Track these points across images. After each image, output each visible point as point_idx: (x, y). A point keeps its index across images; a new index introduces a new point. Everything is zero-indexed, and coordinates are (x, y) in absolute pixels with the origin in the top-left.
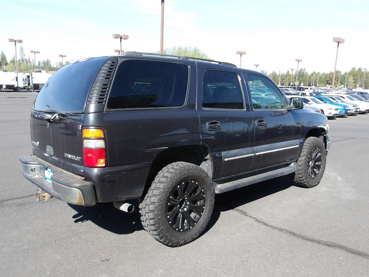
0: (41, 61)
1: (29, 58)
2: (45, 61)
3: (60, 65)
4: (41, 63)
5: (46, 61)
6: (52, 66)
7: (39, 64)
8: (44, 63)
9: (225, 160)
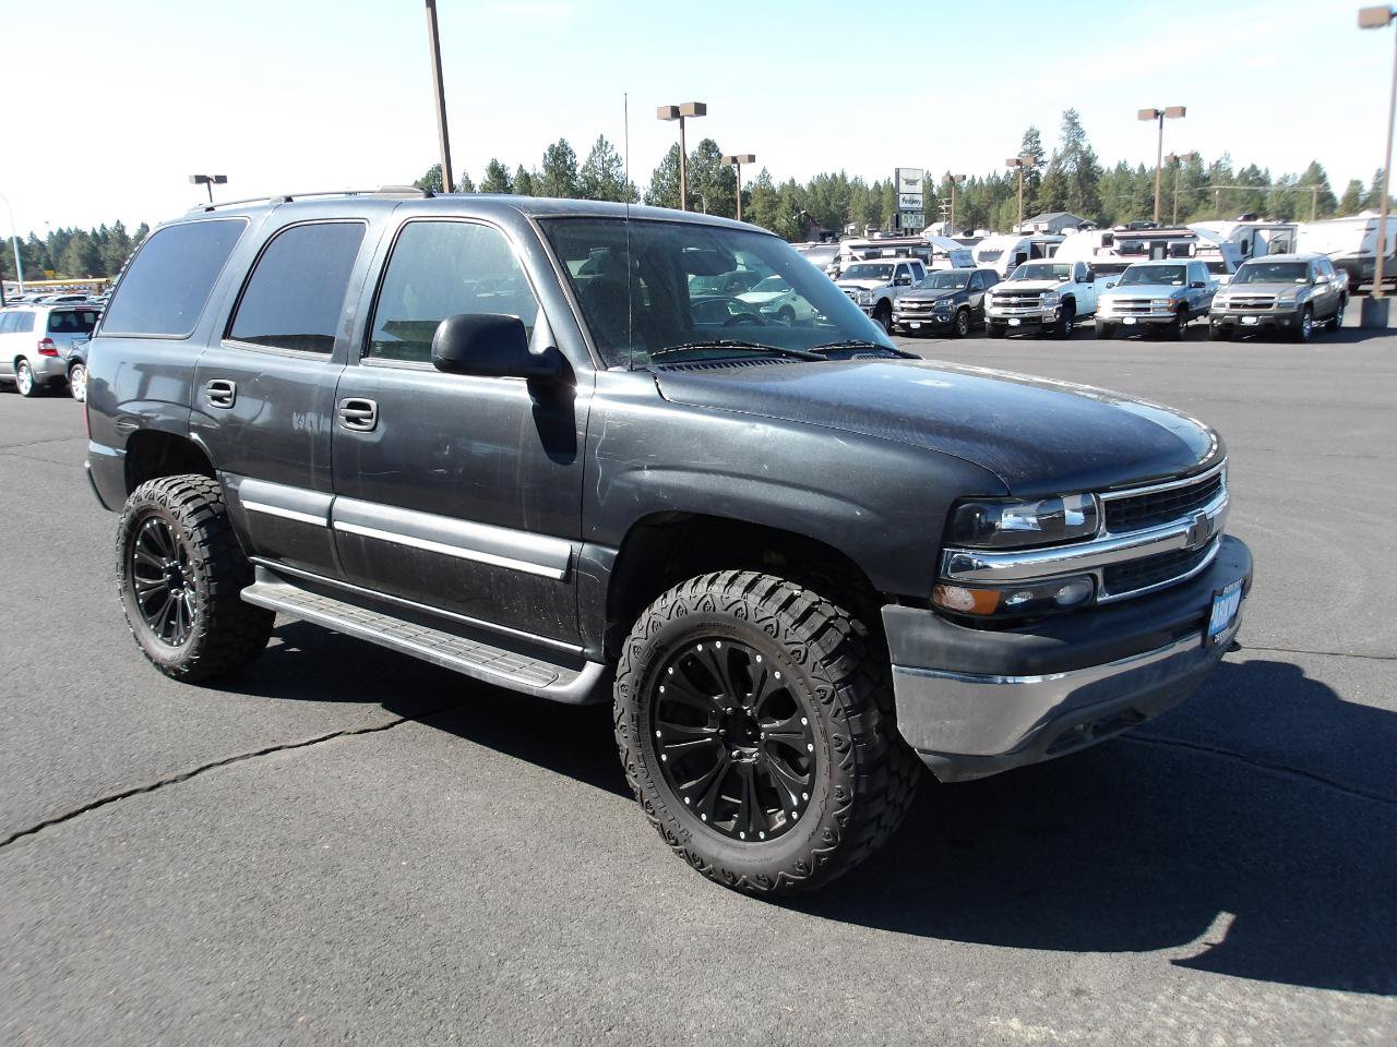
9: (247, 505)
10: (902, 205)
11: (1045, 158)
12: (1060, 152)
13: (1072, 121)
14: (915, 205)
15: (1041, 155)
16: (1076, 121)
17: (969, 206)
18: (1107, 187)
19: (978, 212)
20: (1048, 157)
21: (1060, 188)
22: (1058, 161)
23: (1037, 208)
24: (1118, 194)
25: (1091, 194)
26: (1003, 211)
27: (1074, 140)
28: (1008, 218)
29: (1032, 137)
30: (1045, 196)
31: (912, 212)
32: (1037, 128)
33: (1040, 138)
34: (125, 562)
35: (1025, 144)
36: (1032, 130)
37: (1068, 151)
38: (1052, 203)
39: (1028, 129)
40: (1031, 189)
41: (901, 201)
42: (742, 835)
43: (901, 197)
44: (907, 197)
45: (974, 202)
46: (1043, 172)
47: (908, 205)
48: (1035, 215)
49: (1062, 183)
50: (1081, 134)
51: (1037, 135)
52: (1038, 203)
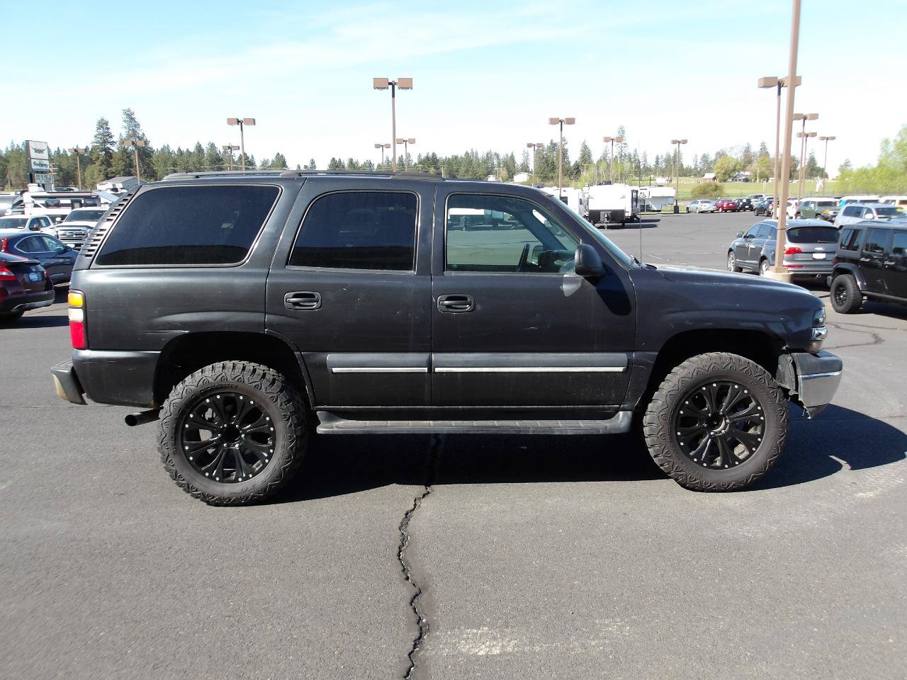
0: (662, 156)
1: (636, 151)
2: (669, 156)
3: (704, 161)
4: (660, 160)
5: (672, 155)
6: (685, 167)
7: (657, 162)
8: (667, 160)
9: (335, 370)
10: (34, 167)
11: (115, 139)
12: (124, 136)
13: (130, 117)
14: (44, 168)
15: (111, 137)
16: (133, 116)
17: (61, 169)
18: (158, 161)
19: (68, 173)
20: (116, 139)
21: (127, 160)
22: (122, 142)
23: (113, 173)
24: (166, 166)
25: (148, 165)
26: (87, 173)
27: (133, 129)
28: (92, 178)
29: (103, 125)
30: (118, 165)
31: (42, 172)
32: (106, 119)
33: (109, 126)
34: (176, 433)
35: (99, 129)
36: (102, 120)
37: (129, 136)
38: (123, 170)
39: (100, 119)
40: (106, 160)
41: (33, 164)
42: (726, 466)
43: (33, 161)
44: (37, 162)
45: (65, 167)
46: (115, 148)
47: (38, 167)
48: (111, 178)
49: (128, 157)
50: (137, 125)
51: (107, 123)
52: (113, 169)
